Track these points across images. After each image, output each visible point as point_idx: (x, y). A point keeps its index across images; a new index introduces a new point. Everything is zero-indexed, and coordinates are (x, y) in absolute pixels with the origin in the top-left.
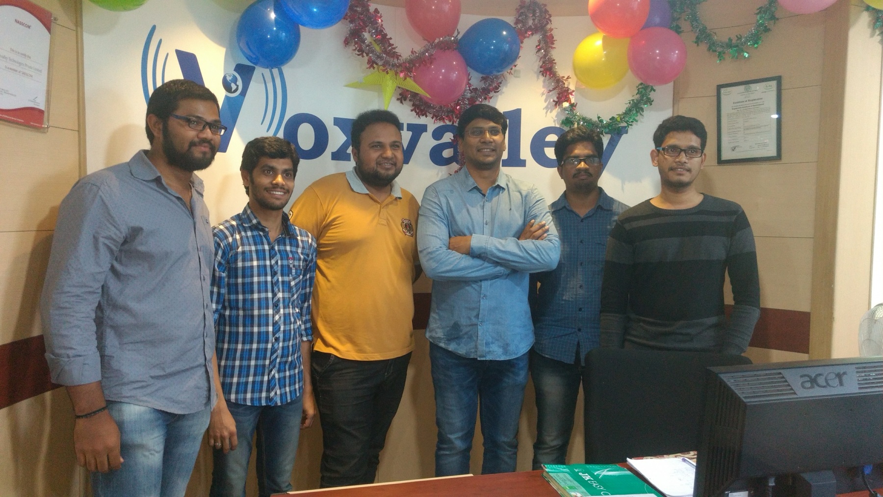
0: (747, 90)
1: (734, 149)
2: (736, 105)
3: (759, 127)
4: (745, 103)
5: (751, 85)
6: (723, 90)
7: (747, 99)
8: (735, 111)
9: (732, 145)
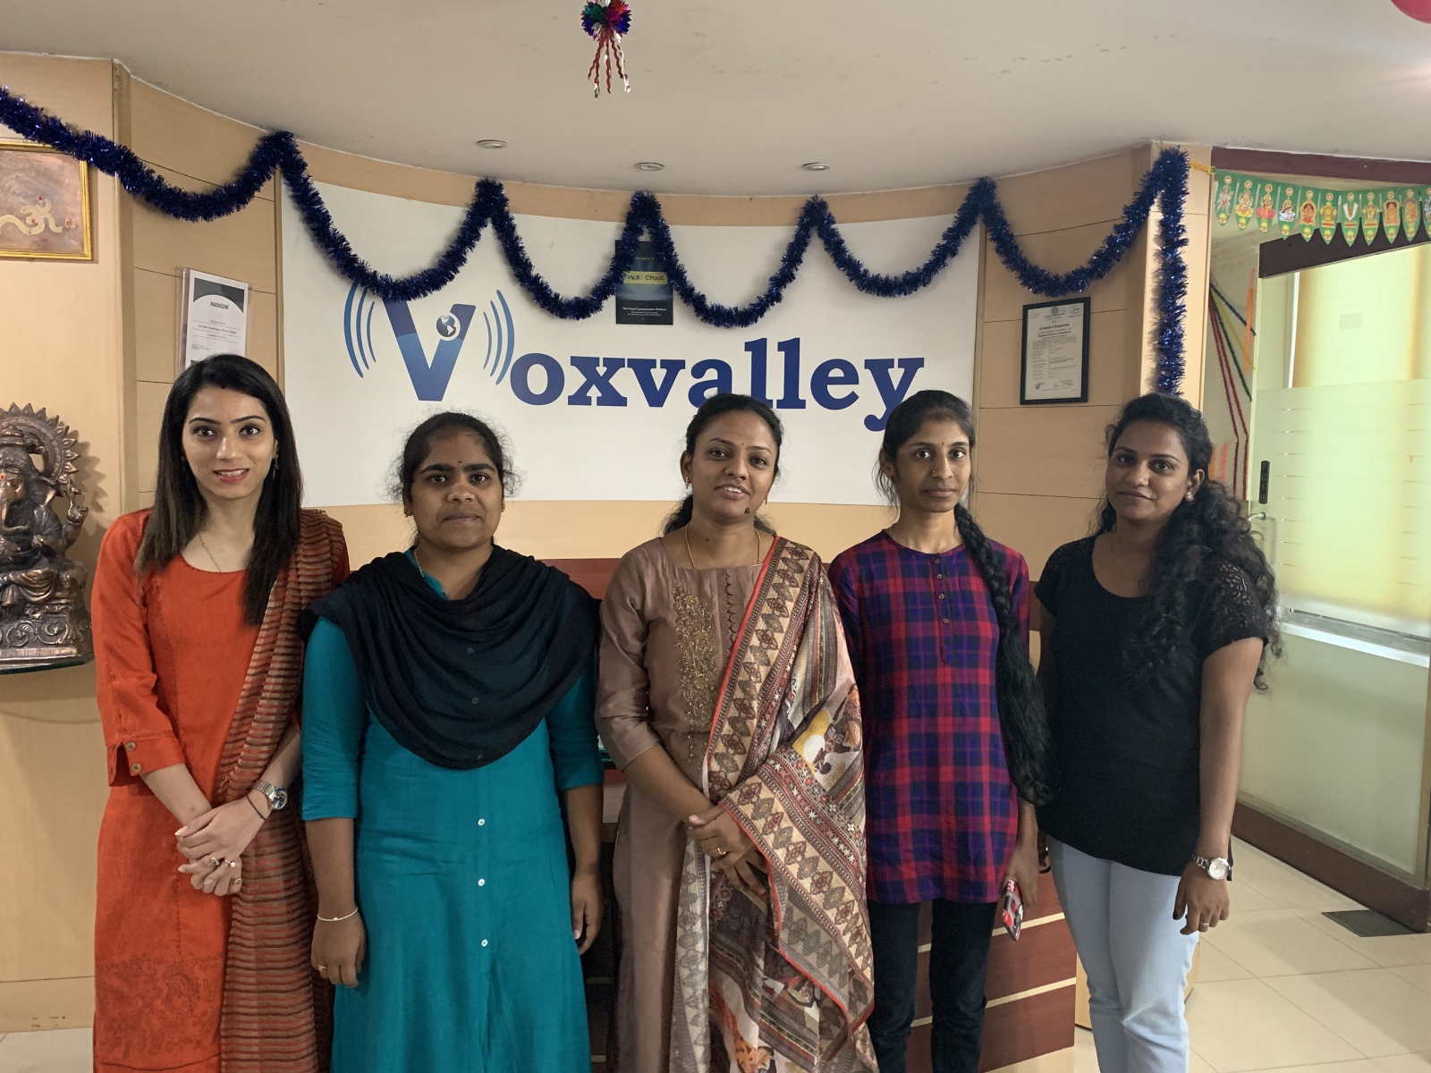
0: (1054, 313)
1: (1038, 387)
2: (1043, 331)
3: (1065, 361)
4: (1051, 329)
5: (1059, 307)
6: (1030, 311)
7: (1054, 324)
8: (1041, 339)
9: (1036, 382)
